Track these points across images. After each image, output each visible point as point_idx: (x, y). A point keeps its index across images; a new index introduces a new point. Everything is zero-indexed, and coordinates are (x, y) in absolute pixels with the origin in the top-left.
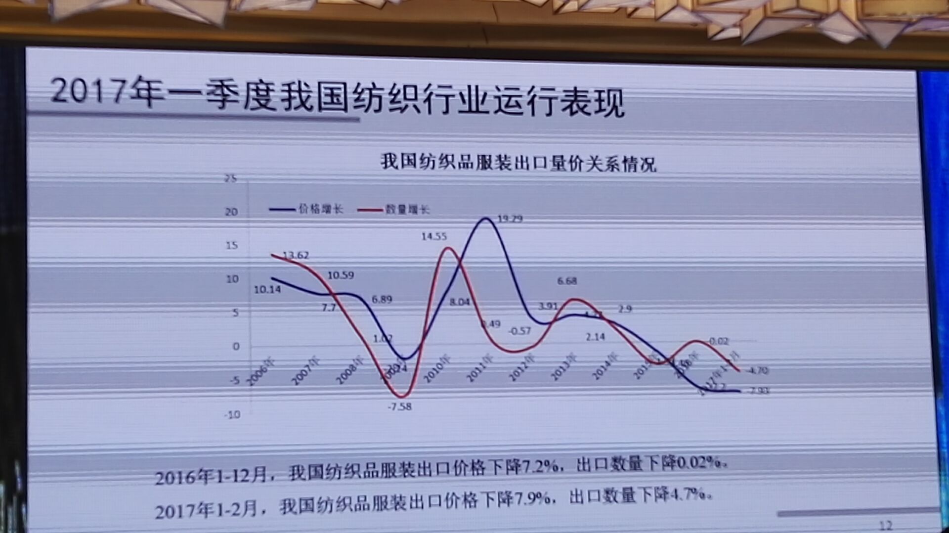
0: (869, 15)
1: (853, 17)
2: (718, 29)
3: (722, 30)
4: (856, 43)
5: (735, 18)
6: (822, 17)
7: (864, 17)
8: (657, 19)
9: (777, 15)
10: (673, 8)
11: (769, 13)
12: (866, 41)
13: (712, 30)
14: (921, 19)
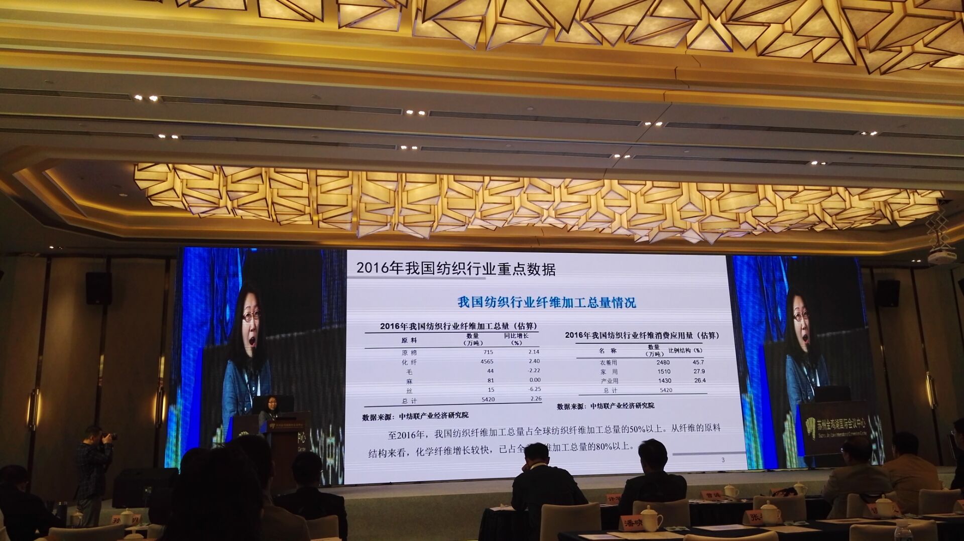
0: (704, 230)
1: (698, 232)
2: (640, 237)
3: (642, 237)
4: (700, 243)
5: (646, 232)
6: (683, 231)
7: (702, 231)
8: (612, 233)
9: (664, 230)
10: (619, 228)
11: (661, 230)
12: (704, 242)
13: (636, 238)
14: (728, 232)
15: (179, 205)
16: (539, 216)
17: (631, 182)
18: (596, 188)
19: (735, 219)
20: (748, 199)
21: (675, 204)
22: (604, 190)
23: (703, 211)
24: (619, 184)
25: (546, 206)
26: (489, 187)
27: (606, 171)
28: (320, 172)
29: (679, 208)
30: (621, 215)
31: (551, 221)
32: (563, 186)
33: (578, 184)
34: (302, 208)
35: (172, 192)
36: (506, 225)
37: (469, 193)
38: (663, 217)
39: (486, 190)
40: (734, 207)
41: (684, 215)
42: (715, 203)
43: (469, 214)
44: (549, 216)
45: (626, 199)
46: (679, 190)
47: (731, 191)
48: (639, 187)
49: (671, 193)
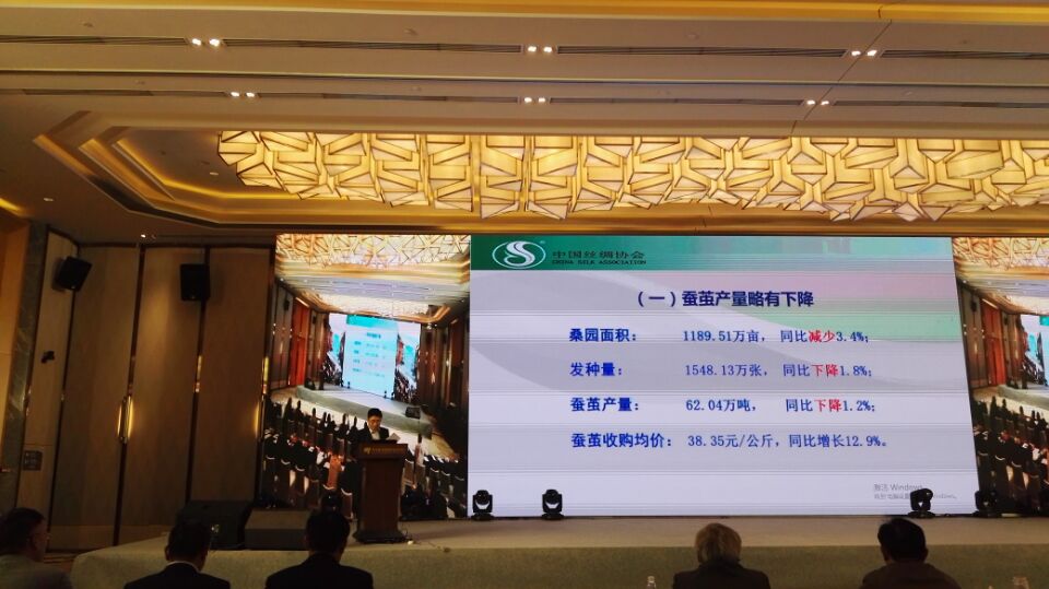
0: (925, 203)
1: (916, 206)
2: (838, 214)
3: (840, 214)
4: (917, 221)
5: (847, 207)
6: (896, 206)
7: (922, 205)
8: (801, 210)
9: (871, 204)
10: (809, 203)
11: (868, 204)
12: (923, 220)
13: (833, 215)
14: (957, 205)
15: (273, 183)
16: (705, 188)
17: (828, 140)
18: (781, 149)
19: (968, 187)
20: (987, 161)
21: (886, 169)
22: (792, 153)
23: (923, 178)
24: (812, 143)
25: (714, 175)
26: (641, 151)
27: (795, 124)
28: (431, 138)
29: (892, 173)
30: (813, 185)
31: (720, 194)
32: (736, 149)
33: (756, 145)
34: (414, 184)
35: (262, 167)
36: (663, 202)
37: (615, 160)
38: (870, 187)
39: (636, 154)
40: (967, 171)
41: (900, 183)
42: (941, 167)
43: (615, 187)
44: (718, 189)
45: (821, 164)
46: (894, 149)
47: (964, 150)
48: (839, 147)
49: (881, 154)
